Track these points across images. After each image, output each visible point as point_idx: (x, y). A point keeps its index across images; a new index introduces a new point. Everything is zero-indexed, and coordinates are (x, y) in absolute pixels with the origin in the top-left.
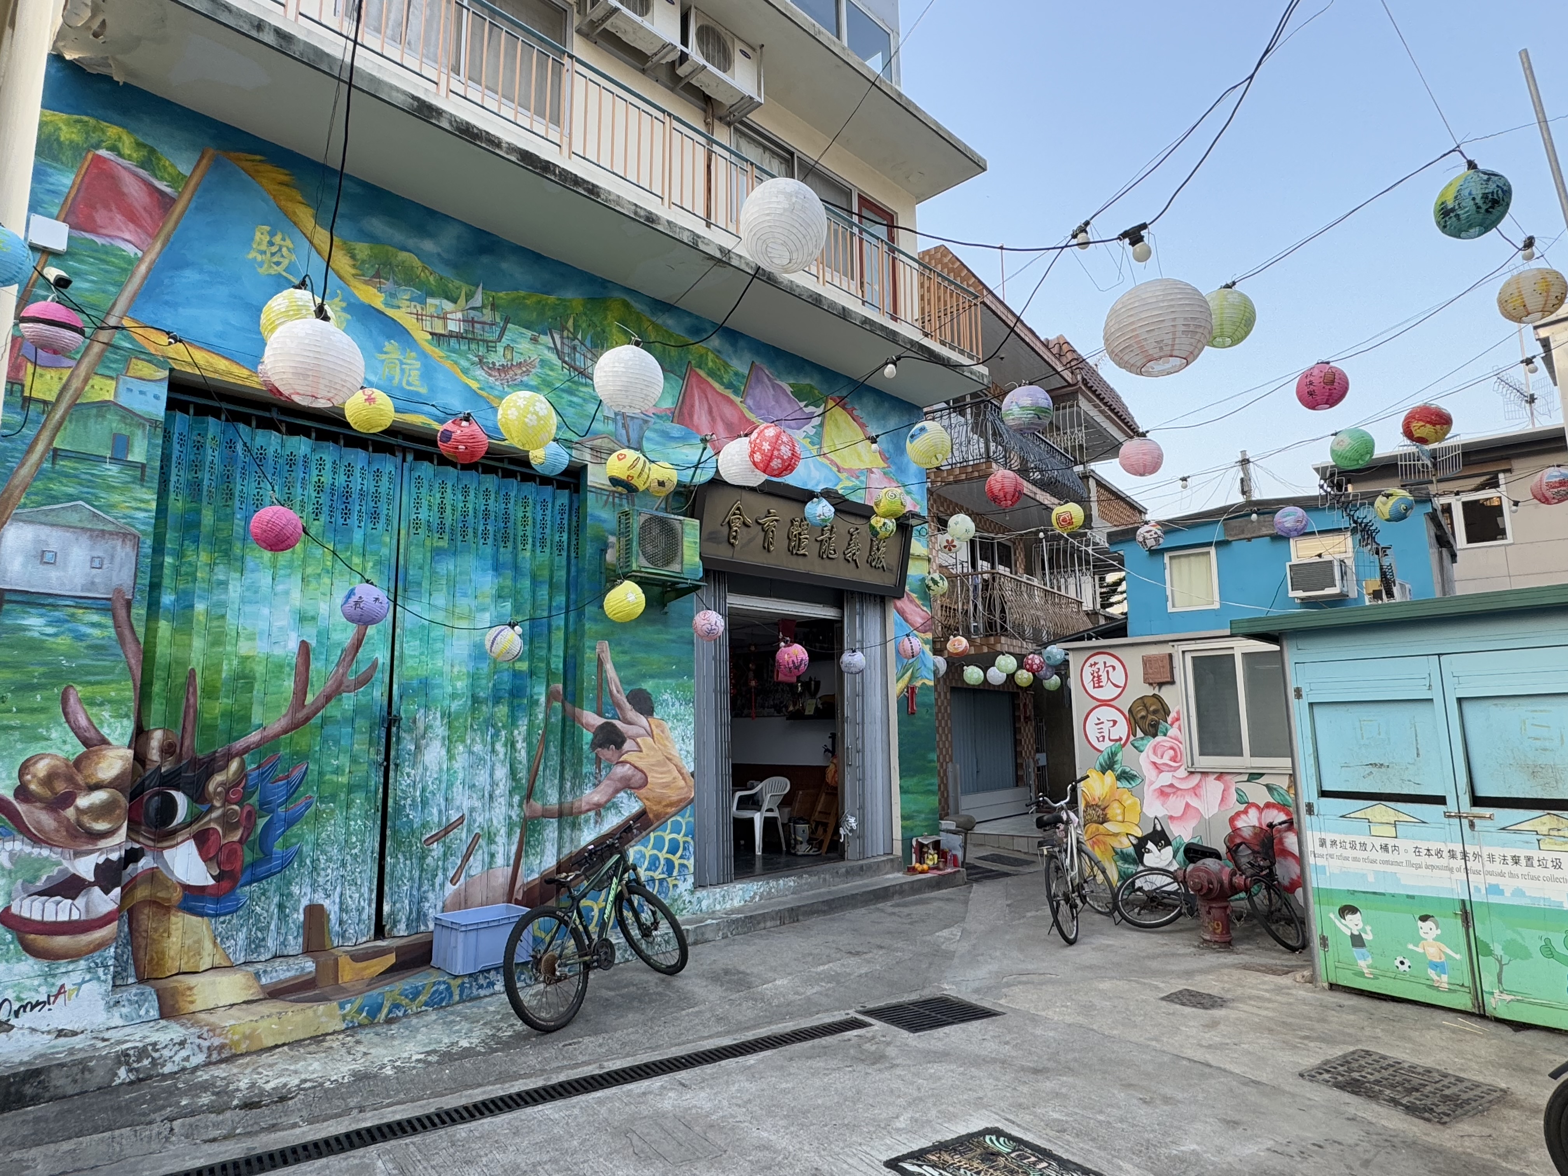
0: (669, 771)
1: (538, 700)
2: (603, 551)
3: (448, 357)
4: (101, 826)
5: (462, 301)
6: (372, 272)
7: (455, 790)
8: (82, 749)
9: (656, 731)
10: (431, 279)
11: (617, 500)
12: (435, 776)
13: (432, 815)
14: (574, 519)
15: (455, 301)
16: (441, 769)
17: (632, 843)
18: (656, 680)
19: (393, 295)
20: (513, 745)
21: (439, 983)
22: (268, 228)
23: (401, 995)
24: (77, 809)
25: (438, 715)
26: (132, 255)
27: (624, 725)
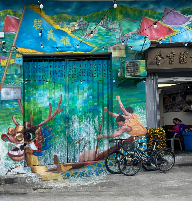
2: (117, 73)
3: (76, 36)
4: (20, 139)
5: (78, 21)
6: (57, 21)
7: (81, 132)
8: (16, 126)
9: (134, 117)
10: (71, 18)
11: (121, 60)
14: (109, 67)
15: (76, 21)
16: (78, 128)
19: (62, 25)
21: (81, 172)
22: (36, 19)
23: (73, 173)
24: (16, 136)
25: (77, 116)
26: (14, 34)
27: (125, 116)
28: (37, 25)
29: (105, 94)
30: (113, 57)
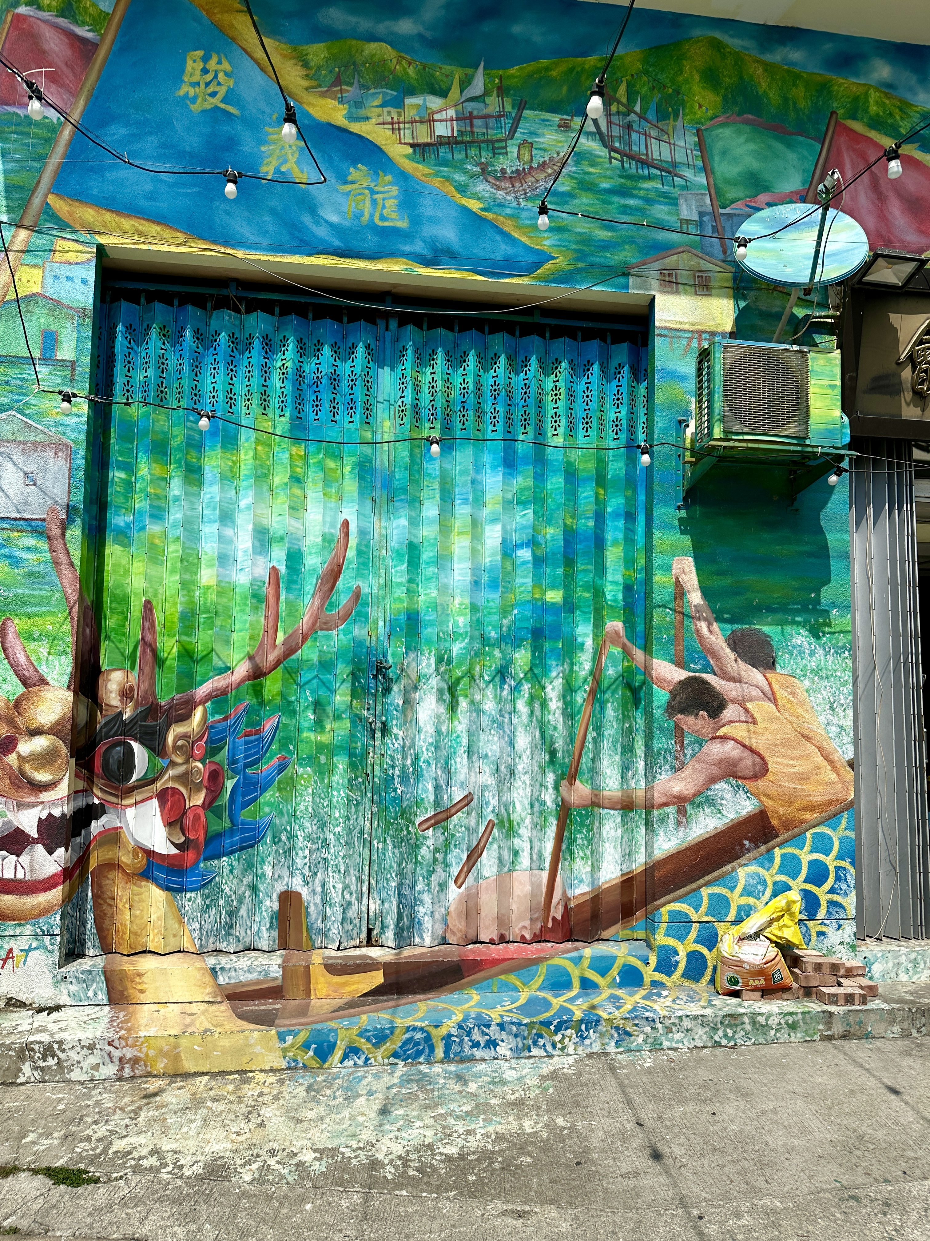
0: (807, 757)
1: (583, 644)
3: (437, 174)
4: (43, 776)
5: (455, 92)
6: (330, 79)
7: (458, 760)
8: (21, 689)
9: (780, 694)
10: (411, 71)
11: (705, 343)
12: (430, 740)
13: (426, 791)
15: (443, 93)
16: (439, 732)
17: (743, 860)
18: (779, 618)
19: (358, 104)
20: (544, 705)
22: (200, 53)
24: (19, 756)
25: (433, 661)
26: (55, 121)
27: (724, 682)
28: (202, 86)
29: (615, 543)
30: (657, 324)
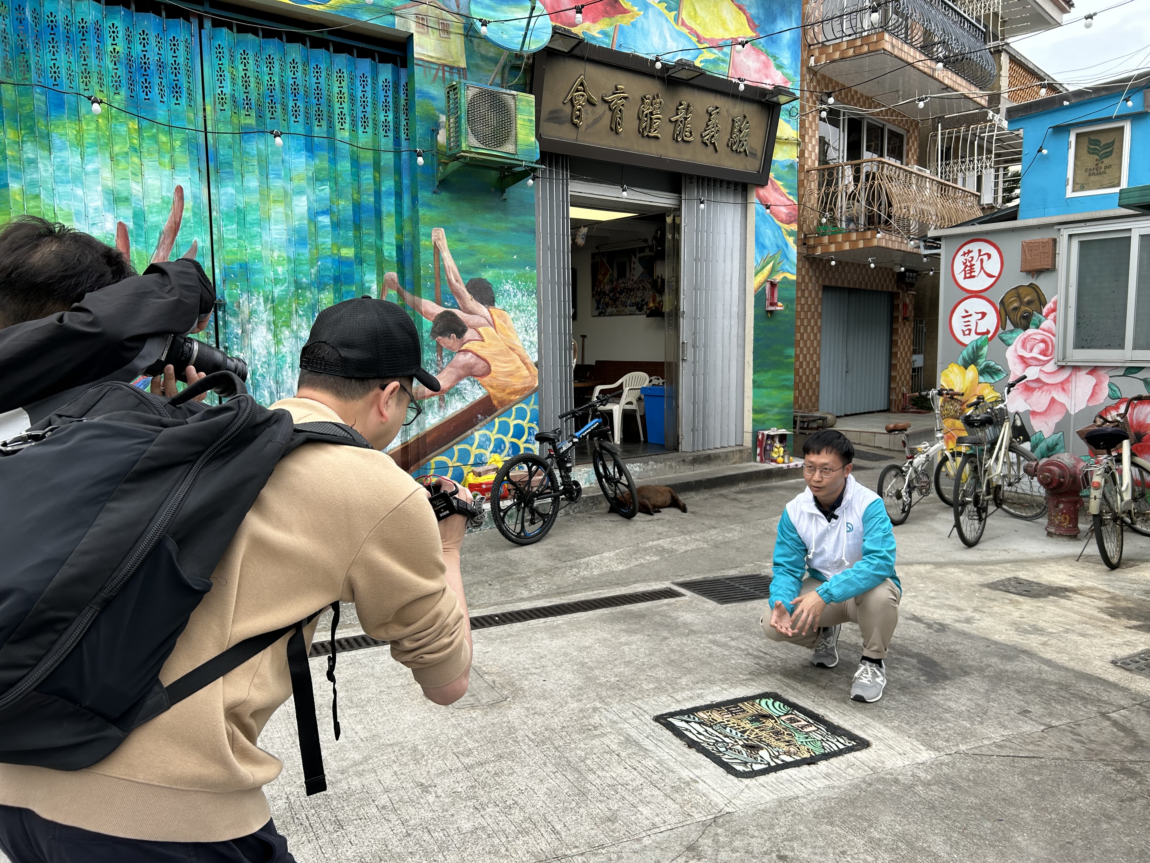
0: (513, 361)
1: (369, 288)
2: (434, 132)
9: (498, 321)
11: (447, 75)
12: (264, 360)
14: (403, 97)
16: (269, 353)
17: (477, 427)
18: (496, 271)
25: (261, 300)
27: (465, 315)
29: (389, 215)
30: (415, 56)
